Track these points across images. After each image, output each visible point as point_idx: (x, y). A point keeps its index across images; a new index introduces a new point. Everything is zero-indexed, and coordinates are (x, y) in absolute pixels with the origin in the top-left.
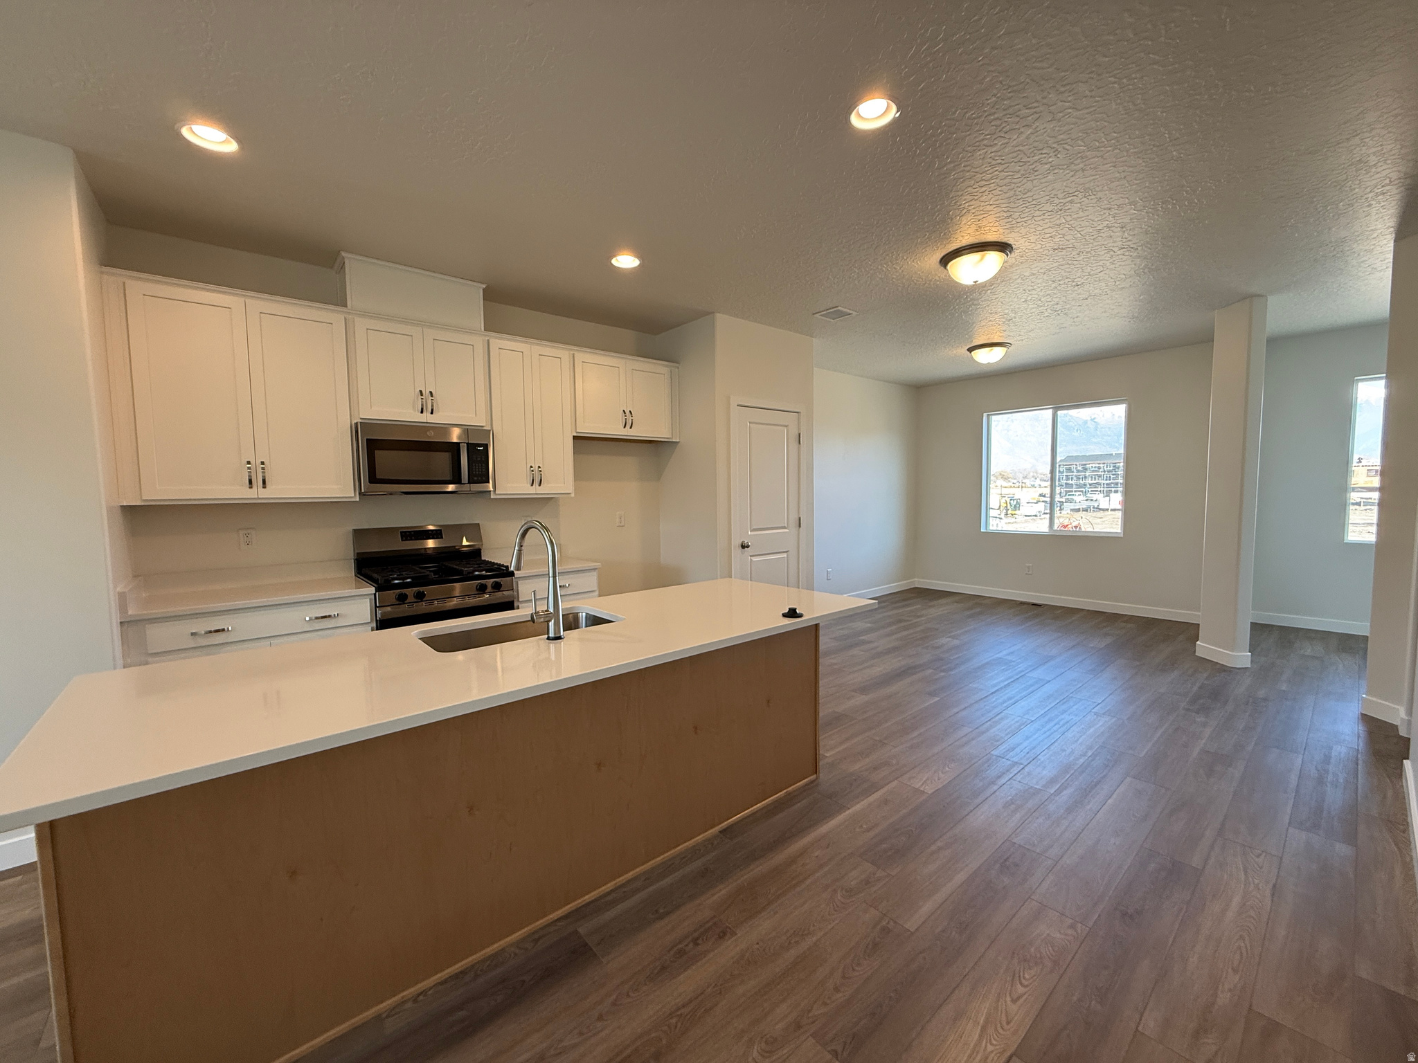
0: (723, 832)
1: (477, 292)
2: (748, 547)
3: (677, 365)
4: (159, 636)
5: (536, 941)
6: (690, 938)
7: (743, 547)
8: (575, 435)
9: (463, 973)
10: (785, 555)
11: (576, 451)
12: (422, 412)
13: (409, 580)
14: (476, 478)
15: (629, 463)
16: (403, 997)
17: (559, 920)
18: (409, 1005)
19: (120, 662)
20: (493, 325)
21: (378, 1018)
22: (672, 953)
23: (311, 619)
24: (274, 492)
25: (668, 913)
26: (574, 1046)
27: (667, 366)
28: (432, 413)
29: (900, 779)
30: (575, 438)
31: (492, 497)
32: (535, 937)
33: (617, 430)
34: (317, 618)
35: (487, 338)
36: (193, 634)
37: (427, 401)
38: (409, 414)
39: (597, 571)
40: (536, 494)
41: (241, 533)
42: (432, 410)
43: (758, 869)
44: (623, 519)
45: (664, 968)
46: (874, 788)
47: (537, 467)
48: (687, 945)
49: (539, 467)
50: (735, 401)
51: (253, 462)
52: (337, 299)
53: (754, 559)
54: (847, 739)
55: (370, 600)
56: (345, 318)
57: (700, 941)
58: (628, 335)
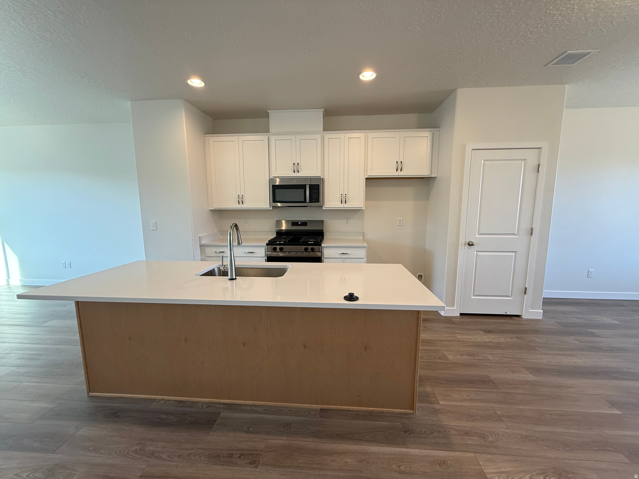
0: (322, 410)
1: (320, 114)
2: (473, 245)
3: (438, 129)
4: (210, 251)
5: (208, 407)
6: (240, 452)
7: (470, 244)
8: (367, 177)
9: (182, 402)
10: (513, 254)
11: (367, 185)
12: (294, 172)
13: (282, 242)
14: (314, 200)
15: (409, 190)
16: (164, 398)
17: (223, 404)
18: (163, 402)
19: (199, 257)
20: (326, 128)
21: (154, 400)
22: (229, 452)
23: (247, 253)
24: (246, 206)
25: (252, 432)
26: (163, 459)
27: (431, 131)
28: (298, 172)
29: (476, 454)
30: (366, 179)
31: (323, 209)
32: (209, 405)
33: (393, 173)
34: (249, 252)
35: (323, 135)
36: (216, 252)
37: (296, 167)
38: (289, 173)
39: (366, 248)
40: (344, 207)
41: (245, 219)
42: (298, 171)
43: (310, 443)
44: (401, 222)
45: (218, 456)
46: (449, 446)
47: (345, 194)
48: (236, 454)
49: (346, 195)
50: (470, 146)
51: (240, 195)
52: (265, 130)
53: (479, 253)
54: (472, 400)
55: (265, 248)
56: (268, 137)
57: (242, 457)
58: (412, 117)
